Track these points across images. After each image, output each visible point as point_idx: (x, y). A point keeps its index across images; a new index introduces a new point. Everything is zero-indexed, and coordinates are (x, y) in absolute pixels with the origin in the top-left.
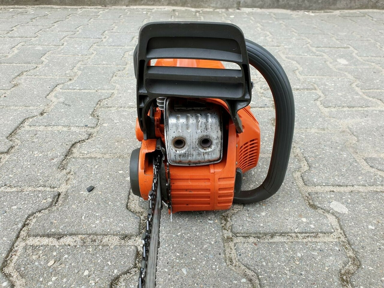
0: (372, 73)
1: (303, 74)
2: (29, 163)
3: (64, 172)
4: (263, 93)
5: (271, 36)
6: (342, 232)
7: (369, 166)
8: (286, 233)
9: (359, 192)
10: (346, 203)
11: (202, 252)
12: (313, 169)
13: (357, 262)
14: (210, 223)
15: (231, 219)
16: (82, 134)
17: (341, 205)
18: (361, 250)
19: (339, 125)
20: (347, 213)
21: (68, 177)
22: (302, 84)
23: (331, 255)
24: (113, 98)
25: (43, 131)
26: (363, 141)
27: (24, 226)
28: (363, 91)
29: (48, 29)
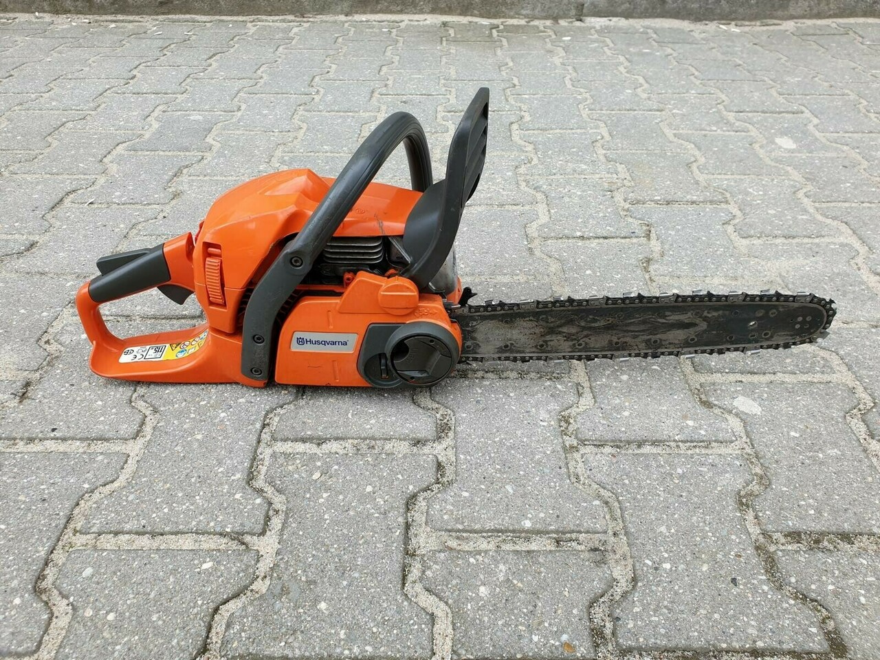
0: (841, 167)
1: (706, 172)
4: (628, 210)
5: (646, 86)
6: (748, 440)
8: (660, 441)
9: (783, 383)
10: (759, 400)
11: (533, 465)
13: (765, 480)
14: (543, 426)
15: (575, 421)
17: (751, 402)
18: (774, 465)
19: (765, 271)
20: (759, 413)
22: (702, 191)
23: (727, 472)
28: (817, 205)
29: (202, 74)
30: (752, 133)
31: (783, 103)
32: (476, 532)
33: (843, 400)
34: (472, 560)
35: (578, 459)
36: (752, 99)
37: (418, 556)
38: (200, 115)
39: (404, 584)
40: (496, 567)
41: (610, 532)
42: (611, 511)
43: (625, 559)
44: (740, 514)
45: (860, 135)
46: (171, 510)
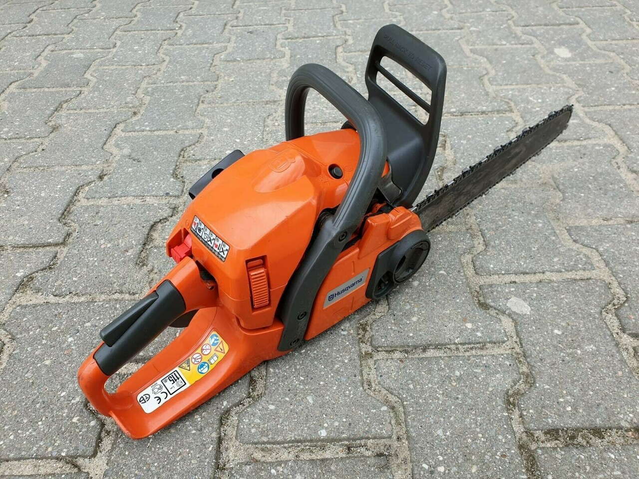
0: (608, 73)
1: (495, 83)
2: (96, 259)
3: (145, 269)
6: (518, 340)
7: (571, 241)
8: (442, 345)
9: (551, 281)
10: (529, 300)
11: (332, 374)
12: (490, 249)
13: (530, 379)
14: (344, 335)
15: (371, 328)
16: (164, 209)
17: (522, 302)
18: (539, 364)
19: (540, 173)
20: (528, 313)
21: (151, 276)
22: (491, 102)
23: (498, 372)
24: (201, 144)
25: (106, 207)
26: (571, 199)
28: (586, 109)
29: (86, 15)
30: (535, 45)
31: (563, 16)
32: (279, 443)
33: (600, 296)
34: (273, 471)
35: (371, 366)
36: (537, 14)
37: (227, 469)
38: (81, 52)
40: (294, 477)
41: (395, 437)
42: (397, 416)
43: (405, 463)
44: (507, 414)
45: (625, 41)
46: (16, 437)
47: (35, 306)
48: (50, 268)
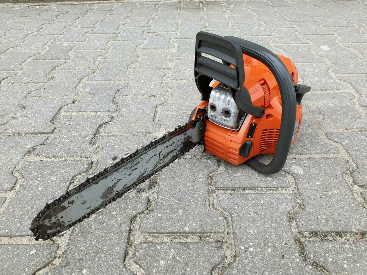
0: (349, 58)
2: (68, 141)
3: (95, 146)
6: (296, 187)
7: (327, 139)
8: (254, 188)
9: (315, 158)
10: (303, 167)
11: (193, 200)
13: (302, 206)
14: (200, 181)
15: (215, 178)
16: (106, 118)
17: (299, 168)
18: (307, 199)
19: (311, 106)
20: (302, 173)
21: (98, 150)
23: (285, 202)
24: (128, 88)
25: (76, 116)
26: (328, 119)
27: (70, 183)
28: (337, 75)
30: (310, 44)
31: (325, 31)
32: (162, 233)
33: (342, 166)
34: (158, 247)
35: (215, 197)
36: (311, 29)
37: (133, 245)
39: (125, 260)
40: (170, 250)
41: (226, 232)
42: (227, 222)
43: (232, 246)
44: (289, 223)
45: (359, 43)
46: (21, 225)
47: (35, 162)
48: (44, 144)
